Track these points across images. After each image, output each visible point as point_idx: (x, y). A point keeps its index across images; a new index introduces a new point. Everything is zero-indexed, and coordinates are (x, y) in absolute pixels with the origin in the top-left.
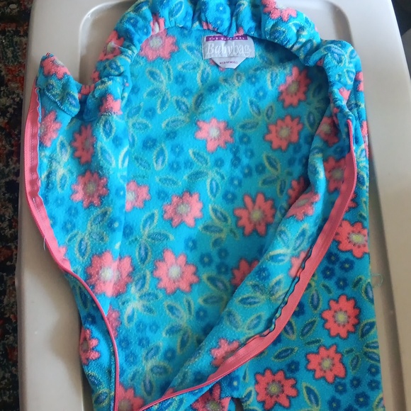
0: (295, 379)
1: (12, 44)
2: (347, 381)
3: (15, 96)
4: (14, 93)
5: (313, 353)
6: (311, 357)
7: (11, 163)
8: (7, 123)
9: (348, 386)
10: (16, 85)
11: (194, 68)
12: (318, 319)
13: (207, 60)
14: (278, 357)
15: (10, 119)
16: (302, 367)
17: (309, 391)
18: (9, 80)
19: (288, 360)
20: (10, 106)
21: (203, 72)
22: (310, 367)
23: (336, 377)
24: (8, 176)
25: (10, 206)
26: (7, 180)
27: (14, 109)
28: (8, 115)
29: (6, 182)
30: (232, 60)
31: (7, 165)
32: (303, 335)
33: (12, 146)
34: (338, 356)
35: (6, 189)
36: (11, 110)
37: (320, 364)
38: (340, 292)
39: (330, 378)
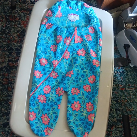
0: (80, 90)
1: (24, 16)
2: (91, 92)
3: (22, 28)
4: (22, 27)
5: (85, 85)
6: (84, 86)
7: (18, 44)
8: (19, 34)
9: (91, 93)
10: (23, 26)
11: (65, 20)
12: (87, 79)
13: (68, 19)
14: (77, 85)
15: (20, 33)
16: (82, 88)
17: (82, 93)
18: (22, 24)
19: (79, 86)
20: (21, 30)
21: (67, 22)
22: (84, 88)
23: (89, 91)
24: (17, 47)
25: (16, 54)
26: (16, 47)
27: (22, 31)
28: (20, 32)
29: (16, 48)
30: (74, 20)
31: (17, 44)
32: (83, 82)
33: (19, 40)
34: (90, 87)
35: (16, 49)
36: (20, 31)
37: (86, 88)
38: (93, 74)
39: (87, 91)
